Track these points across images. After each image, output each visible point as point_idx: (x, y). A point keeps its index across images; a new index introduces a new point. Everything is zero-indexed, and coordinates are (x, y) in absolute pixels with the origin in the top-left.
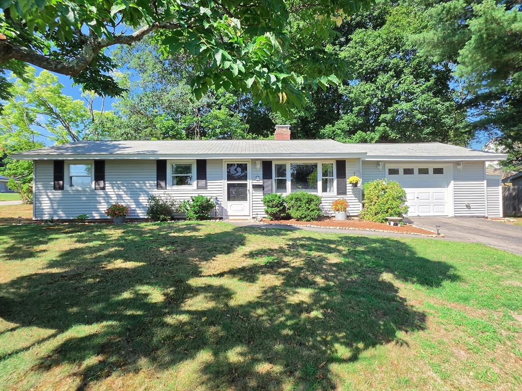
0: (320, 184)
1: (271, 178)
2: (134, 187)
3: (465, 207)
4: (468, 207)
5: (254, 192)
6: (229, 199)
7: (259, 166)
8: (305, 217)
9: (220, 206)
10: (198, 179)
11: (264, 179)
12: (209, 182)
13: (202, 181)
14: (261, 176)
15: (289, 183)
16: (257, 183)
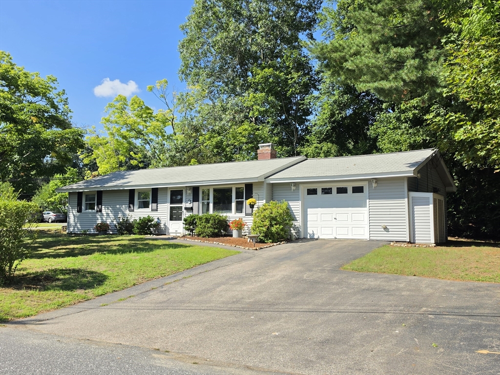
0: (234, 205)
1: (198, 201)
2: (116, 208)
3: (383, 230)
4: (386, 229)
5: (187, 213)
6: (171, 219)
7: (190, 192)
8: (202, 233)
9: (165, 225)
10: (152, 203)
11: (193, 202)
12: (158, 205)
13: (154, 205)
14: (192, 200)
15: (211, 205)
16: (189, 205)
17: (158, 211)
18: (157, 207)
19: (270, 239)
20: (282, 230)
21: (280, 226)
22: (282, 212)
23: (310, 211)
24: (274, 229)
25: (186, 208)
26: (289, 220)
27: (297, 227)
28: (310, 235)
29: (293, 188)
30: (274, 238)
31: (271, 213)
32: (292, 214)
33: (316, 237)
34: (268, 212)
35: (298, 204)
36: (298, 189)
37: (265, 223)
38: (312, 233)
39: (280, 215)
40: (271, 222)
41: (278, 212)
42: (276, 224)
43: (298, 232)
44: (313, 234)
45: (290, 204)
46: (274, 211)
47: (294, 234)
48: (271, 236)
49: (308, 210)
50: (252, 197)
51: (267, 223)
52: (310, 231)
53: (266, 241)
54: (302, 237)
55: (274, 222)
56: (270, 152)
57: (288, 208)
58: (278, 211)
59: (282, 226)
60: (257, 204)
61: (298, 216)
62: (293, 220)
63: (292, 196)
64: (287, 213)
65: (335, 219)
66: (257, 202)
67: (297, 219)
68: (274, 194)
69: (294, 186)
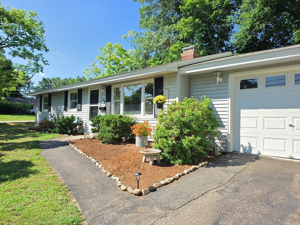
0: (143, 105)
1: (110, 101)
5: (101, 113)
6: (90, 119)
9: (86, 124)
10: (78, 104)
11: (106, 102)
12: (82, 105)
13: (79, 105)
14: (105, 99)
15: (122, 105)
16: (103, 105)
17: (82, 111)
18: (81, 107)
19: (179, 157)
20: (200, 144)
21: (196, 136)
22: (201, 114)
23: (244, 113)
24: (185, 142)
25: (101, 108)
26: (213, 127)
27: (224, 136)
28: (244, 149)
29: (219, 79)
30: (186, 156)
31: (183, 116)
32: (216, 116)
33: (254, 152)
34: (177, 113)
35: (226, 102)
36: (226, 81)
37: (171, 131)
38: (247, 145)
39: (198, 118)
40: (181, 130)
41: (193, 115)
42: (189, 135)
43: (225, 143)
44: (250, 148)
45: (214, 103)
46: (187, 112)
47: (219, 145)
48: (181, 152)
49: (242, 111)
50: (162, 94)
51: (175, 131)
52: (244, 142)
53: (172, 162)
54: (231, 150)
55: (186, 131)
56: (193, 54)
57: (211, 108)
58: (194, 112)
59: (199, 138)
60: (167, 103)
61: (226, 120)
62: (218, 126)
63: (216, 92)
64: (209, 115)
65: (291, 126)
66: (167, 100)
67: (224, 124)
68: (192, 91)
69: (221, 76)
